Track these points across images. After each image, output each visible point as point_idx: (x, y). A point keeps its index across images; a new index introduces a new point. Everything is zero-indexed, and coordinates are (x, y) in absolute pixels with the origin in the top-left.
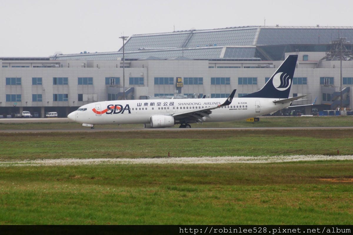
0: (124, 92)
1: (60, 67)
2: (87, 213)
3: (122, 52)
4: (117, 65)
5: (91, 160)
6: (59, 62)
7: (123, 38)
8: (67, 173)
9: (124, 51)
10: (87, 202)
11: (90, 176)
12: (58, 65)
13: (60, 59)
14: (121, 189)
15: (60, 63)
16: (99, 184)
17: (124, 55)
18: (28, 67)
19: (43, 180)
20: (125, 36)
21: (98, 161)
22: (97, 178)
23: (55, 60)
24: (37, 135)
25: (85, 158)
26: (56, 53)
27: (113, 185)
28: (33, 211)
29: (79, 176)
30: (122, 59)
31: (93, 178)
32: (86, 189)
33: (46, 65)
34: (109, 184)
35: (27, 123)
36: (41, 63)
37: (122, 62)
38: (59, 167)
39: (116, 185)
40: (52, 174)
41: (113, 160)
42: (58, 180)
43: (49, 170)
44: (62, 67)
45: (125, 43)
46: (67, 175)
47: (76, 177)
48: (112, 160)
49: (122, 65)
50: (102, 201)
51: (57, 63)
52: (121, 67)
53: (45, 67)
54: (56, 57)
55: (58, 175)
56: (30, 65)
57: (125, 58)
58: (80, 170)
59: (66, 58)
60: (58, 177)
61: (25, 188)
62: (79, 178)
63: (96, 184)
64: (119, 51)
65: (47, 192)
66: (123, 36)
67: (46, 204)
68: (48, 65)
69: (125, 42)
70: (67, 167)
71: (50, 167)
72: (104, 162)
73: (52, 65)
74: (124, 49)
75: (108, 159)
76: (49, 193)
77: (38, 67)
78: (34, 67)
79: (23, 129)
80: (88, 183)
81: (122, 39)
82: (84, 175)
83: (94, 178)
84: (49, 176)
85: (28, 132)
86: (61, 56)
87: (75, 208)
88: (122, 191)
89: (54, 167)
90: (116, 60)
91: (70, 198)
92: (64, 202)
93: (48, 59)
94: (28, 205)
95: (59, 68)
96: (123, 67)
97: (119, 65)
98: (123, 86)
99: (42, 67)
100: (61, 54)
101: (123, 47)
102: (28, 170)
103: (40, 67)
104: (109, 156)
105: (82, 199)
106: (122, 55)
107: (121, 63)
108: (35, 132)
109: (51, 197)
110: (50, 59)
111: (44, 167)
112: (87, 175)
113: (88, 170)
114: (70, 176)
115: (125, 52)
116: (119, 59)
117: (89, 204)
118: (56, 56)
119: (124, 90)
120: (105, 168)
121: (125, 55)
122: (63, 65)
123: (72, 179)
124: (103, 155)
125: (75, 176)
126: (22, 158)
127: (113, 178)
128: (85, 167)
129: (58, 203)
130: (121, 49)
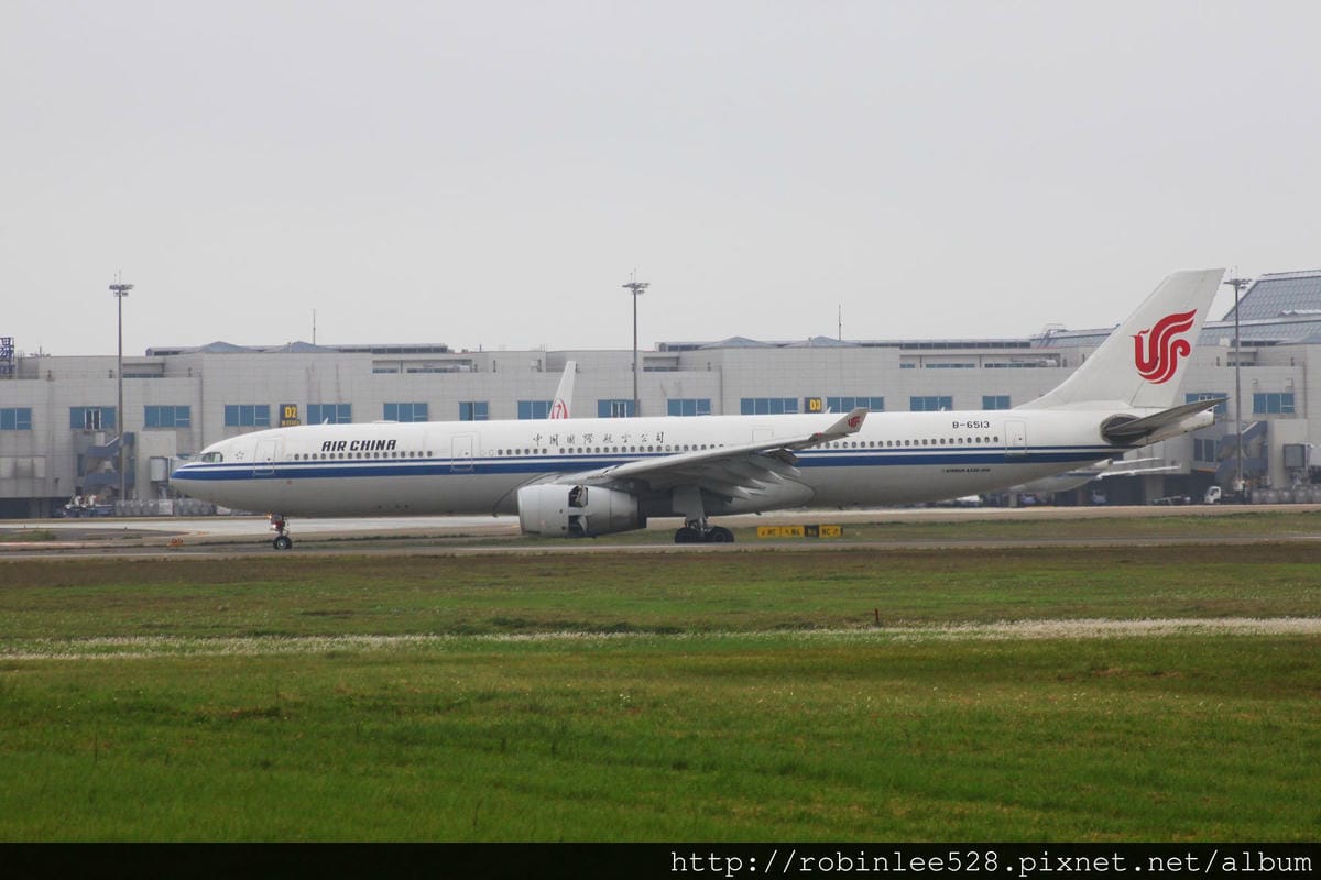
0: (1239, 435)
1: (1059, 366)
2: (1144, 770)
3: (1234, 324)
4: (1218, 359)
5: (1148, 624)
6: (1058, 351)
7: (1237, 284)
8: (1085, 660)
9: (1237, 320)
10: (1143, 740)
11: (1149, 667)
12: (1053, 361)
13: (1060, 342)
14: (1236, 703)
15: (1058, 355)
16: (1175, 691)
17: (1237, 331)
18: (972, 366)
19: (1020, 680)
20: (1240, 278)
21: (1169, 626)
22: (1168, 674)
23: (1046, 346)
24: (997, 553)
25: (1130, 617)
26: (1050, 327)
27: (1214, 692)
28: (995, 766)
29: (1118, 669)
30: (1234, 343)
31: (1156, 674)
32: (1139, 703)
33: (1020, 360)
34: (1203, 690)
35: (969, 522)
36: (1007, 355)
37: (1233, 350)
38: (1062, 644)
39: (1222, 693)
40: (1044, 663)
41: (1211, 625)
42: (1060, 679)
43: (1035, 651)
44: (1065, 366)
45: (1240, 297)
46: (1085, 665)
47: (1111, 670)
48: (1208, 623)
49: (1234, 360)
50: (1185, 738)
51: (1050, 356)
52: (1229, 364)
53: (1019, 366)
54: (1048, 339)
55: (1060, 666)
56: (976, 361)
57: (1241, 339)
58: (1122, 651)
59: (1075, 341)
60: (1060, 671)
61: (967, 700)
62: (1117, 673)
63: (1166, 689)
64: (1225, 319)
65: (1031, 711)
66: (1234, 278)
67: (1028, 746)
68: (1027, 361)
69: (1241, 294)
70: (1084, 642)
71: (1037, 643)
72: (1185, 628)
73: (1037, 360)
74: (1237, 315)
75: (1194, 622)
76: (1036, 716)
77: (998, 366)
78: (988, 366)
79: (958, 539)
80: (1145, 688)
81: (1232, 287)
82: (1131, 665)
83: (1160, 674)
84: (1036, 668)
85: (973, 545)
86: (1062, 335)
87: (1108, 756)
88: (1239, 710)
89: (1050, 642)
90: (1217, 345)
91: (1097, 729)
92: (1080, 740)
93: (1026, 345)
94: (979, 749)
95: (1057, 369)
96: (1234, 364)
97: (1224, 359)
98: (1234, 417)
99: (1011, 366)
100: (1063, 331)
101: (1236, 308)
102: (975, 650)
103: (1004, 366)
104: (1200, 610)
105: (1129, 732)
106: (1234, 329)
107: (1229, 354)
108: (994, 545)
109: (1041, 727)
110: (1033, 343)
111: (1021, 642)
112: (1140, 666)
113: (1142, 652)
114: (1093, 669)
115: (1240, 323)
116: (1225, 341)
117: (1150, 745)
118: (1048, 335)
119: (1238, 430)
120: (1190, 646)
121: (1240, 330)
122: (1068, 360)
123: (1099, 676)
124: (1185, 611)
125: (1108, 669)
126: (957, 618)
127: (1213, 674)
128: (1134, 643)
129: (1062, 741)
130: (1229, 314)
